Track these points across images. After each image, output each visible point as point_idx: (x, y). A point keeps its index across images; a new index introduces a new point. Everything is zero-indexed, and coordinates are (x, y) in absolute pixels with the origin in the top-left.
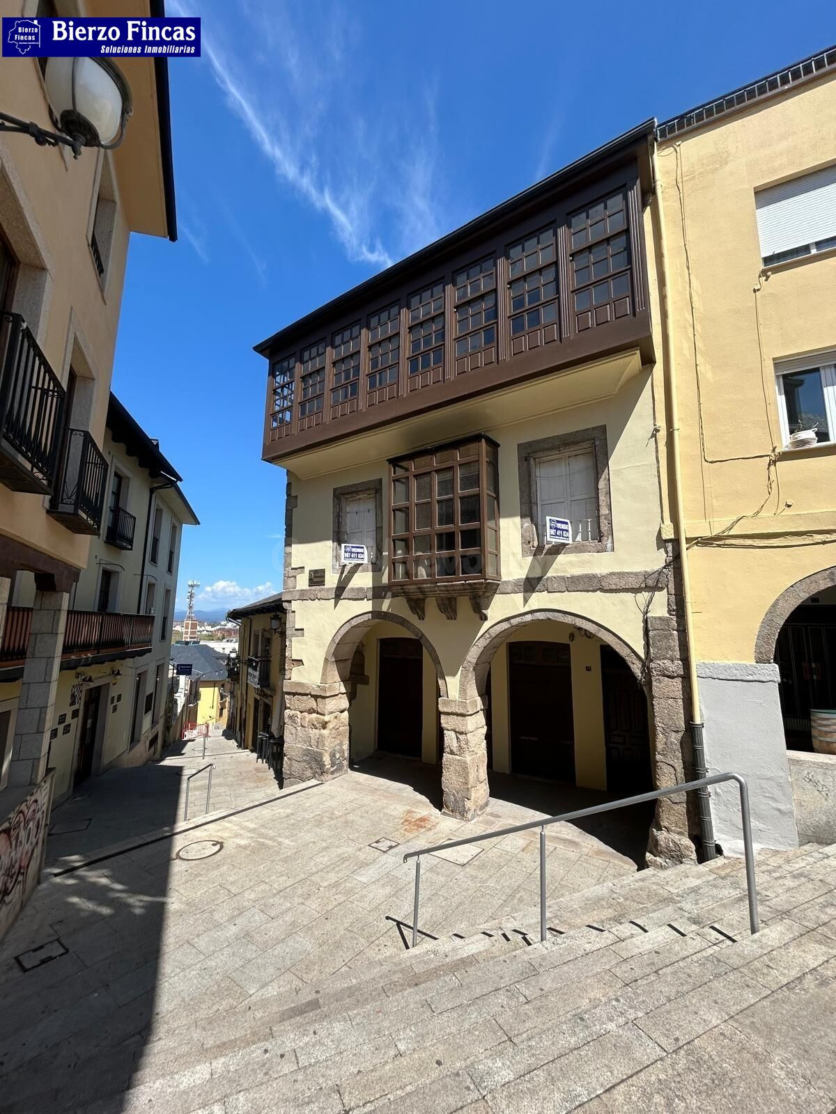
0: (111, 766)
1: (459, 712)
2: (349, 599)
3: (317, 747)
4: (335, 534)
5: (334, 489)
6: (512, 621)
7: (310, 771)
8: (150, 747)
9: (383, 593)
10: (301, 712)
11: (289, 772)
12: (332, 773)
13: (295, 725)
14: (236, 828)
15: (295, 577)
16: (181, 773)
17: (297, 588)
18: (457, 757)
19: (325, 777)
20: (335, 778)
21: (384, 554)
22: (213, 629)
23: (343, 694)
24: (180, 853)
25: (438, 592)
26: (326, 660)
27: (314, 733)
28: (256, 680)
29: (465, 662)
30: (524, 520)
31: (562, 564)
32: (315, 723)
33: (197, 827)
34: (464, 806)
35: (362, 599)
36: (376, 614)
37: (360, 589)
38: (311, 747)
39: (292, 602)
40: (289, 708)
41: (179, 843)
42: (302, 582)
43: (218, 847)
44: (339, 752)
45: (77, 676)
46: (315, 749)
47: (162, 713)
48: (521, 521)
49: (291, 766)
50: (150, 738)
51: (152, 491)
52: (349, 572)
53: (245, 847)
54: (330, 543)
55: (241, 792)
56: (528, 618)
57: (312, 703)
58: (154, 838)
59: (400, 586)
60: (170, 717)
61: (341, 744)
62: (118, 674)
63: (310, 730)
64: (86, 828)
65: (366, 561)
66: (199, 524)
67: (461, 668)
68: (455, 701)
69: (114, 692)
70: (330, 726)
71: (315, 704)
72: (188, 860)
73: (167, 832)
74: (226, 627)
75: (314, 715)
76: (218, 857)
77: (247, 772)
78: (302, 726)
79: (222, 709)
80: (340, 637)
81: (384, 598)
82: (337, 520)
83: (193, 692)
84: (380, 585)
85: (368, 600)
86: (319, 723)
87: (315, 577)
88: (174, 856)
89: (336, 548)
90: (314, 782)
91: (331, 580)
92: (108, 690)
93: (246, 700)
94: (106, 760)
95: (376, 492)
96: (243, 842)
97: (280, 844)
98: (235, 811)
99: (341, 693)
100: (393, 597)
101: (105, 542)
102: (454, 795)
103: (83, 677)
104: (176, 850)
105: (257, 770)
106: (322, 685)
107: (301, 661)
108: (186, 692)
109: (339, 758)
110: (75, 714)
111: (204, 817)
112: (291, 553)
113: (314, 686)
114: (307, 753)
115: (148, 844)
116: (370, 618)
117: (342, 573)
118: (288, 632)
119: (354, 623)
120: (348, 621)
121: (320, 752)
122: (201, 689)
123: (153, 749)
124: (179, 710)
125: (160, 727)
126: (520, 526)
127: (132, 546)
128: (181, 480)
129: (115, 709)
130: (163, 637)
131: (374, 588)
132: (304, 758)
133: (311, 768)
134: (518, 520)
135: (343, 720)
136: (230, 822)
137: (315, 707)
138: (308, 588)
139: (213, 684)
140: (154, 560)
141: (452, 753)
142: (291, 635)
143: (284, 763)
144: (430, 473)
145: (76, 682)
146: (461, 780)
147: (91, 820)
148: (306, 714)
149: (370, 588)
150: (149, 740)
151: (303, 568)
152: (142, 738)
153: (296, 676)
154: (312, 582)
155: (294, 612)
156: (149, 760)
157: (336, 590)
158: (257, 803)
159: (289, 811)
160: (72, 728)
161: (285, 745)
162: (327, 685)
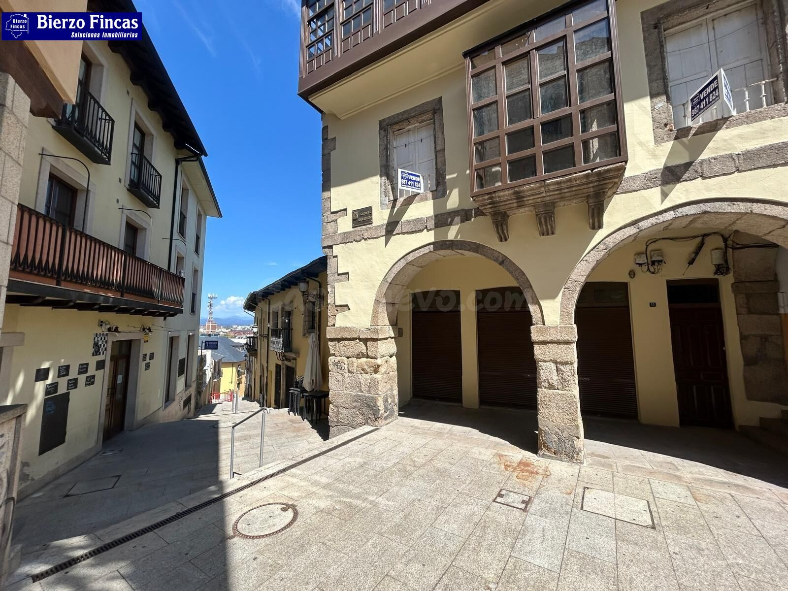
0: (146, 422)
1: (561, 339)
2: (403, 233)
3: (369, 391)
4: (383, 169)
5: (380, 121)
6: (641, 224)
7: (361, 417)
8: (185, 406)
9: (449, 220)
10: (348, 358)
11: (336, 420)
12: (386, 418)
13: (341, 372)
14: (303, 483)
15: (335, 221)
16: (218, 426)
17: (339, 232)
18: (560, 392)
19: (381, 422)
20: (388, 424)
21: (448, 177)
22: (227, 331)
23: (392, 338)
24: (239, 526)
25: (544, 195)
26: (377, 302)
27: (363, 378)
28: (280, 345)
29: (569, 282)
30: (655, 100)
31: (725, 140)
32: (366, 367)
33: (253, 484)
34: (573, 447)
35: (420, 231)
36: (439, 245)
37: (419, 220)
38: (363, 392)
39: (333, 246)
40: (334, 355)
41: (234, 507)
42: (345, 224)
43: (290, 514)
44: (390, 397)
45: (101, 324)
46: (367, 395)
47: (194, 378)
48: (652, 102)
49: (338, 413)
50: (184, 399)
51: (178, 162)
52: (402, 205)
53: (329, 512)
54: (377, 179)
55: (282, 441)
56: (670, 216)
57: (362, 348)
58: (197, 504)
59: (488, 194)
60: (201, 384)
61: (392, 389)
62: (149, 329)
63: (360, 376)
64: (113, 487)
65: (422, 191)
66: (222, 217)
67: (563, 289)
68: (556, 327)
69: (146, 349)
70: (382, 370)
71: (365, 348)
72: (253, 537)
73: (214, 492)
74: (237, 329)
75: (364, 360)
76: (297, 530)
77: (282, 423)
78: (350, 372)
79: (239, 384)
80: (393, 276)
81: (451, 224)
82: (384, 153)
83: (217, 370)
84: (445, 212)
85: (428, 231)
86: (370, 367)
87: (360, 217)
88: (230, 531)
89: (385, 182)
90: (367, 428)
91: (380, 217)
92: (140, 347)
93: (267, 367)
94: (140, 416)
95: (435, 113)
96: (323, 504)
97: (375, 504)
98: (294, 462)
99: (390, 337)
100: (462, 221)
101: (128, 190)
102: (557, 434)
103: (108, 326)
104: (232, 519)
105: (292, 421)
106: (372, 327)
107: (347, 306)
108: (212, 370)
109: (391, 404)
110: (100, 365)
111: (259, 471)
112: (330, 198)
113: (363, 329)
114: (357, 399)
115: (189, 511)
116: (432, 250)
117: (393, 207)
118: (330, 278)
119: (410, 258)
120: (403, 257)
121: (373, 397)
122: (222, 369)
123: (187, 408)
124: (208, 380)
125: (192, 390)
126: (649, 109)
127: (159, 203)
128: (206, 155)
129: (148, 366)
130: (193, 311)
131: (436, 216)
132: (354, 404)
133: (363, 414)
134: (646, 102)
135: (393, 365)
136: (294, 476)
137: (364, 351)
138: (352, 229)
139: (232, 364)
140: (182, 232)
141: (551, 387)
142: (333, 280)
143: (330, 411)
144: (529, 52)
145: (99, 331)
146: (567, 417)
147: (119, 476)
148: (354, 359)
149: (432, 216)
150: (184, 400)
151: (345, 210)
152: (177, 398)
153: (339, 322)
154: (356, 222)
155: (336, 256)
156: (184, 418)
157: (387, 226)
158: (317, 452)
159: (360, 460)
160: (98, 380)
161: (330, 393)
162: (379, 327)
